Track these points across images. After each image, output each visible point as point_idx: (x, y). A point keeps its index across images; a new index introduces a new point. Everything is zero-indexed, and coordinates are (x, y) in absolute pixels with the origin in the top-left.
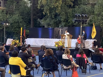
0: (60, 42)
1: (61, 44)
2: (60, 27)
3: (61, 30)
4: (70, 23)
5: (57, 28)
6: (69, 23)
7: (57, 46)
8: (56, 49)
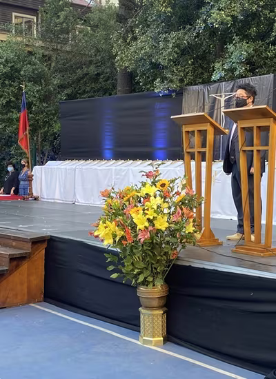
1: (151, 214)
5: (200, 87)
7: (114, 236)
8: (111, 268)
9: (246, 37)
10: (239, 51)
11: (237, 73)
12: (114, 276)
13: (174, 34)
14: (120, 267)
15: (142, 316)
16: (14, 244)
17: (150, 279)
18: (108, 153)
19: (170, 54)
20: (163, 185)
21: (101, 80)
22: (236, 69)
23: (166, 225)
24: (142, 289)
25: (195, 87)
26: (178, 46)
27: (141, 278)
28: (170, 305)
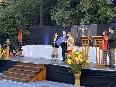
0: (78, 53)
1: (79, 58)
2: (81, 23)
3: (83, 30)
4: (101, 17)
5: (76, 26)
6: (99, 16)
7: (71, 63)
8: (69, 70)
9: (89, 13)
10: (88, 17)
11: (87, 23)
12: (69, 71)
13: (70, 11)
14: (70, 70)
15: (75, 80)
16: (38, 66)
17: (78, 72)
18: (46, 43)
19: (68, 17)
20: (80, 52)
21: (31, 17)
22: (87, 22)
23: (82, 60)
24: (76, 74)
25: (75, 26)
26: (70, 15)
27: (77, 72)
28: (81, 78)
